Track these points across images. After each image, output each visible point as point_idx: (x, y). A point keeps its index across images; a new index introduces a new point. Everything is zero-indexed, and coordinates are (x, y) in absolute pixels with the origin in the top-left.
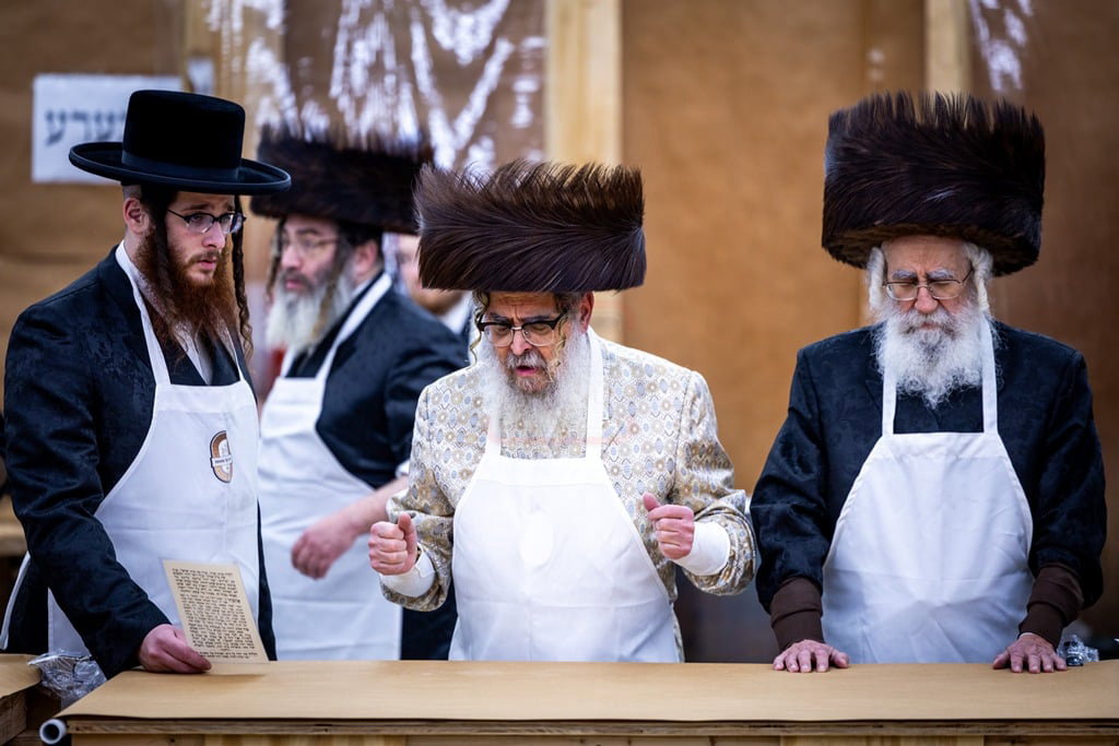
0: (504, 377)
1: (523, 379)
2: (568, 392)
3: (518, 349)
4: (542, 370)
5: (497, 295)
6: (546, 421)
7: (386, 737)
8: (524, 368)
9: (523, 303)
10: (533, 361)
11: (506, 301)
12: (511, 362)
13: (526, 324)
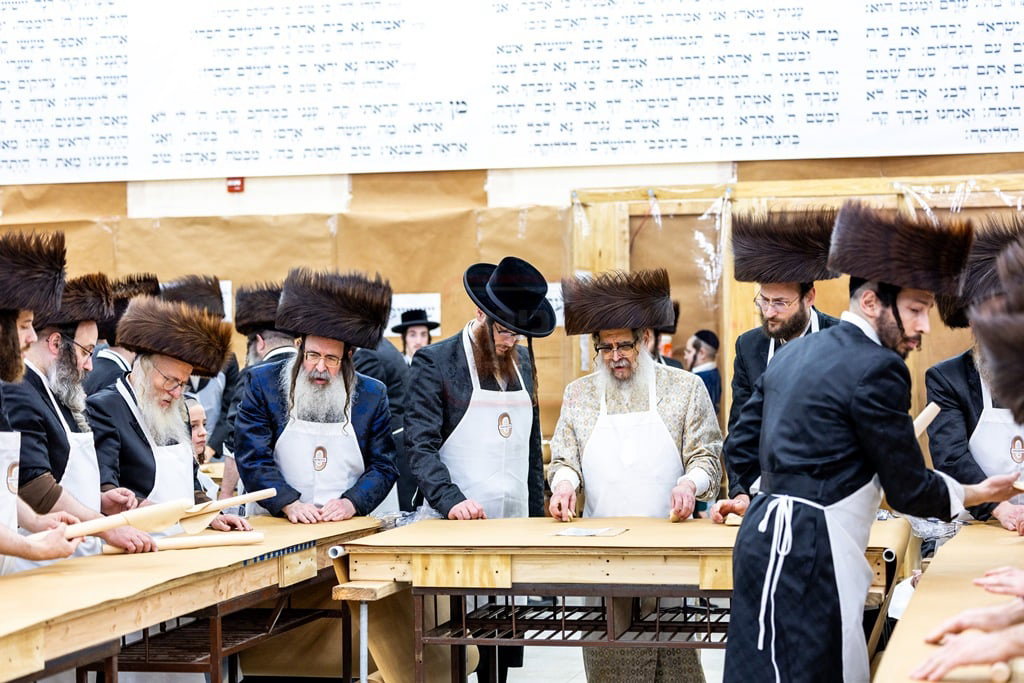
0: (609, 372)
1: (619, 374)
2: (639, 379)
3: (616, 359)
4: (629, 367)
5: (603, 333)
6: (626, 394)
7: (501, 555)
8: (619, 367)
9: (618, 334)
10: (624, 363)
11: (609, 335)
12: (612, 365)
13: (620, 346)
